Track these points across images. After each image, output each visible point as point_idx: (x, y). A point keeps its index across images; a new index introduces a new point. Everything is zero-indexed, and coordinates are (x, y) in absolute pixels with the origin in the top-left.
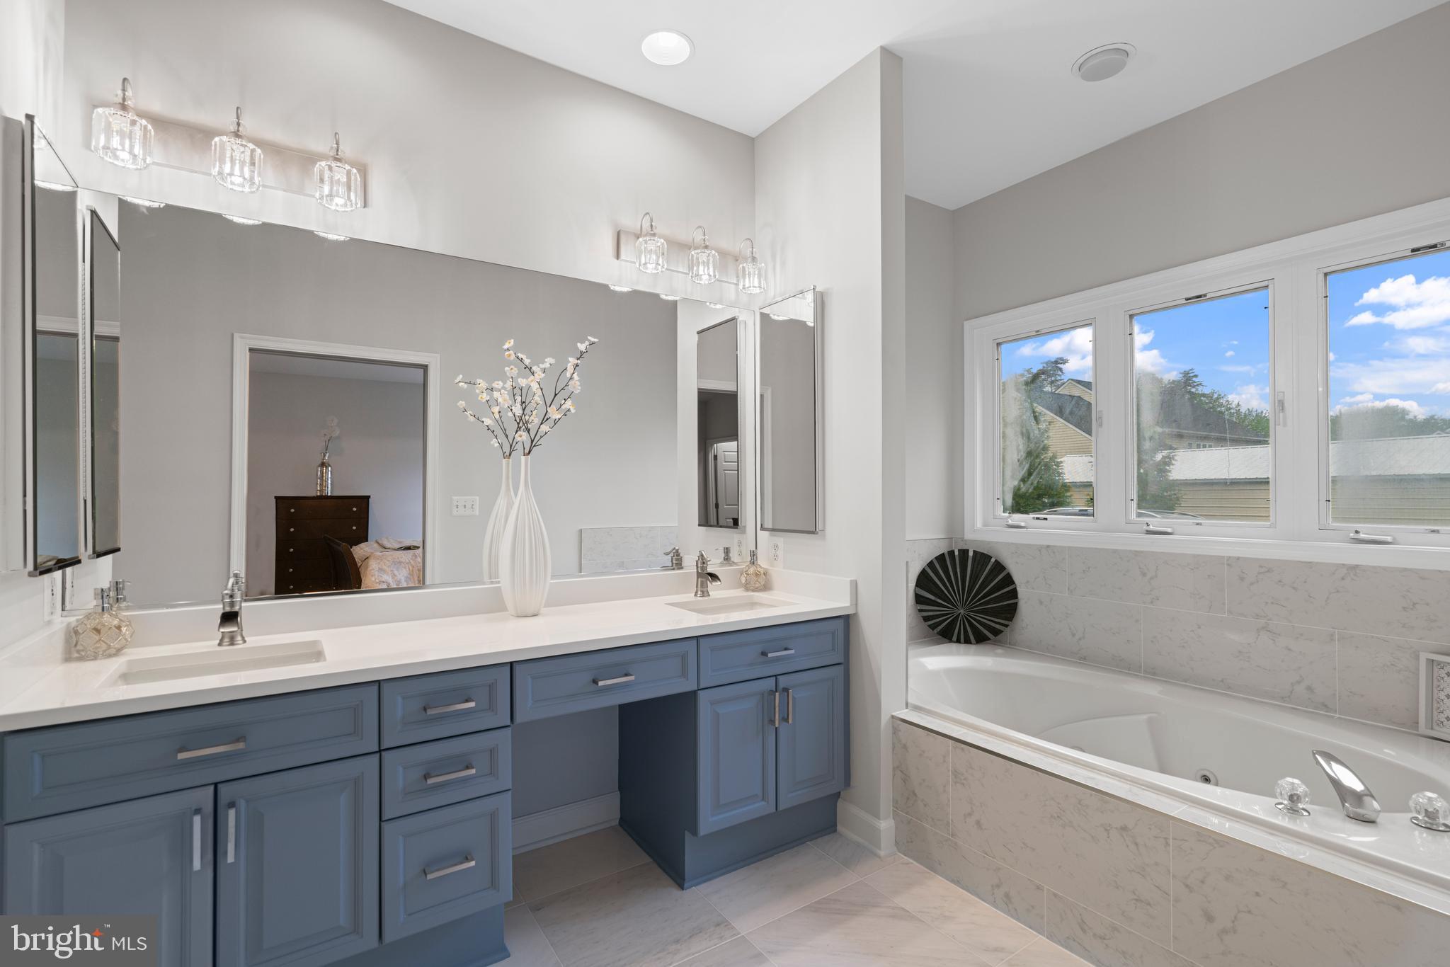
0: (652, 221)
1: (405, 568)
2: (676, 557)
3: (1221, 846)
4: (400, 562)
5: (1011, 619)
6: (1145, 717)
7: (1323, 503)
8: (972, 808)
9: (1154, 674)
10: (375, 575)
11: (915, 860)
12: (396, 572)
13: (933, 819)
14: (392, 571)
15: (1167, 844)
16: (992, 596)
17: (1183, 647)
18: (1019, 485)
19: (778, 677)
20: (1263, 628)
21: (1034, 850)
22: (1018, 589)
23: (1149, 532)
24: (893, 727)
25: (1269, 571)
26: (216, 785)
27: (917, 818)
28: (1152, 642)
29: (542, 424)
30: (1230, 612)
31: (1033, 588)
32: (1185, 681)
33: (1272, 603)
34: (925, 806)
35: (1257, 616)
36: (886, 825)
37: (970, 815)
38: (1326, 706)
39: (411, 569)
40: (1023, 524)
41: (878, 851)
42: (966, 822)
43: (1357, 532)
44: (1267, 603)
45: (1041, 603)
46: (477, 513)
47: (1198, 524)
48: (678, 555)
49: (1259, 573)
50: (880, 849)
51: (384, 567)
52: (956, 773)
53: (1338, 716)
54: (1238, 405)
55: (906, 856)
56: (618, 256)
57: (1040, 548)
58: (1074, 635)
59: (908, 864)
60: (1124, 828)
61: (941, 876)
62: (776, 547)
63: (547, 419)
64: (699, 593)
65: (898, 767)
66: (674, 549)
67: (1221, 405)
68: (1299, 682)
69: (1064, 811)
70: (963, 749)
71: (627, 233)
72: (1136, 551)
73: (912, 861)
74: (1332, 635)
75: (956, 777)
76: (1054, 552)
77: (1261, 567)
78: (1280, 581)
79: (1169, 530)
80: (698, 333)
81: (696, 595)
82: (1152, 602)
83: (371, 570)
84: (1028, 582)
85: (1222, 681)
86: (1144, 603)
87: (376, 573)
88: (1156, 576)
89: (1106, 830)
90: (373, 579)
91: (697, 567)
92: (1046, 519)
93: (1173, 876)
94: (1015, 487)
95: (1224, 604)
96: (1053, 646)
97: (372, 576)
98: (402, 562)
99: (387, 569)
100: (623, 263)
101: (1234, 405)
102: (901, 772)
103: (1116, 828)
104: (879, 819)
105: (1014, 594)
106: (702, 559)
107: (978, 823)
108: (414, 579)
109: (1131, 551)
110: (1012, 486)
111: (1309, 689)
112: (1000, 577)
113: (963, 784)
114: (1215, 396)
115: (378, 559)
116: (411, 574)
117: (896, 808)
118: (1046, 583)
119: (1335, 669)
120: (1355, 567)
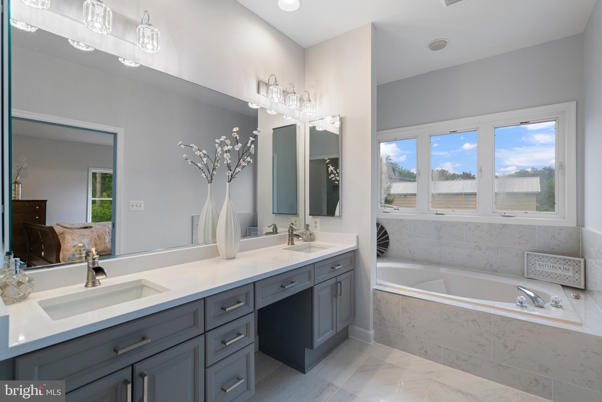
0: (276, 78)
1: (87, 238)
2: (275, 228)
3: (510, 322)
4: (84, 235)
5: (387, 247)
6: (443, 280)
7: (494, 203)
8: (410, 321)
9: (440, 264)
10: (70, 243)
11: (383, 344)
12: (82, 240)
13: (392, 327)
14: (79, 240)
15: (491, 324)
16: (381, 239)
17: (450, 254)
18: (387, 197)
19: (337, 277)
20: (477, 246)
21: (437, 333)
22: (389, 236)
23: (437, 214)
24: (374, 293)
25: (479, 226)
26: (132, 365)
27: (385, 328)
28: (439, 253)
29: (236, 167)
30: (466, 241)
31: (395, 236)
32: (451, 266)
33: (480, 238)
34: (389, 322)
35: (475, 242)
36: (372, 332)
37: (409, 323)
38: (496, 271)
39: (90, 238)
40: (390, 211)
41: (370, 343)
42: (407, 326)
43: (505, 213)
44: (478, 237)
45: (398, 241)
46: (143, 209)
47: (453, 211)
48: (276, 227)
49: (475, 227)
50: (370, 342)
51: (75, 238)
52: (403, 308)
53: (500, 274)
54: (402, 167)
55: (379, 343)
56: (258, 92)
57: (398, 220)
58: (410, 252)
59: (381, 346)
60: (474, 320)
61: (396, 349)
62: (316, 222)
63: (239, 165)
64: (290, 243)
65: (376, 309)
66: (274, 224)
67: (397, 167)
68: (488, 264)
69: (450, 317)
70: (406, 299)
71: (263, 82)
72: (434, 221)
73: (382, 345)
74: (498, 247)
75: (403, 309)
76: (403, 222)
77: (476, 225)
78: (482, 230)
79: (444, 213)
80: (273, 129)
81: (289, 244)
82: (439, 239)
83: (67, 240)
84: (393, 233)
85: (463, 265)
86: (437, 239)
87: (71, 241)
88: (441, 229)
89: (467, 322)
90: (70, 245)
91: (289, 232)
92: (398, 209)
93: (493, 334)
94: (385, 197)
95: (464, 238)
96: (403, 257)
97: (69, 243)
98: (85, 235)
99: (77, 239)
100: (260, 96)
101: (401, 168)
102: (377, 309)
103: (471, 321)
104: (369, 330)
105: (388, 238)
106: (291, 229)
107: (413, 326)
108: (92, 244)
109: (432, 221)
110: (384, 197)
111: (491, 265)
112: (383, 232)
113: (406, 312)
114: (395, 164)
115: (70, 234)
116: (91, 241)
117: (375, 325)
118: (400, 233)
119: (499, 258)
120: (505, 225)
